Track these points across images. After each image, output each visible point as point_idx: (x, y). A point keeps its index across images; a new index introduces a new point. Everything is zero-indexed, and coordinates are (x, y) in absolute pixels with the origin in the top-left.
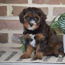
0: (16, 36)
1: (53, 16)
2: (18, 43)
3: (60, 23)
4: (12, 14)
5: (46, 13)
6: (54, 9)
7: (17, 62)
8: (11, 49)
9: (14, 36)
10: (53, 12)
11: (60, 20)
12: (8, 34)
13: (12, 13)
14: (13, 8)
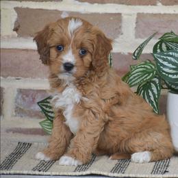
0: (27, 96)
1: (136, 37)
2: (31, 117)
3: (161, 61)
4: (14, 30)
5: (116, 29)
6: (137, 18)
7: (37, 172)
8: (11, 133)
9: (20, 97)
10: (134, 25)
11: (159, 51)
12: (4, 91)
13: (16, 30)
14: (18, 14)
